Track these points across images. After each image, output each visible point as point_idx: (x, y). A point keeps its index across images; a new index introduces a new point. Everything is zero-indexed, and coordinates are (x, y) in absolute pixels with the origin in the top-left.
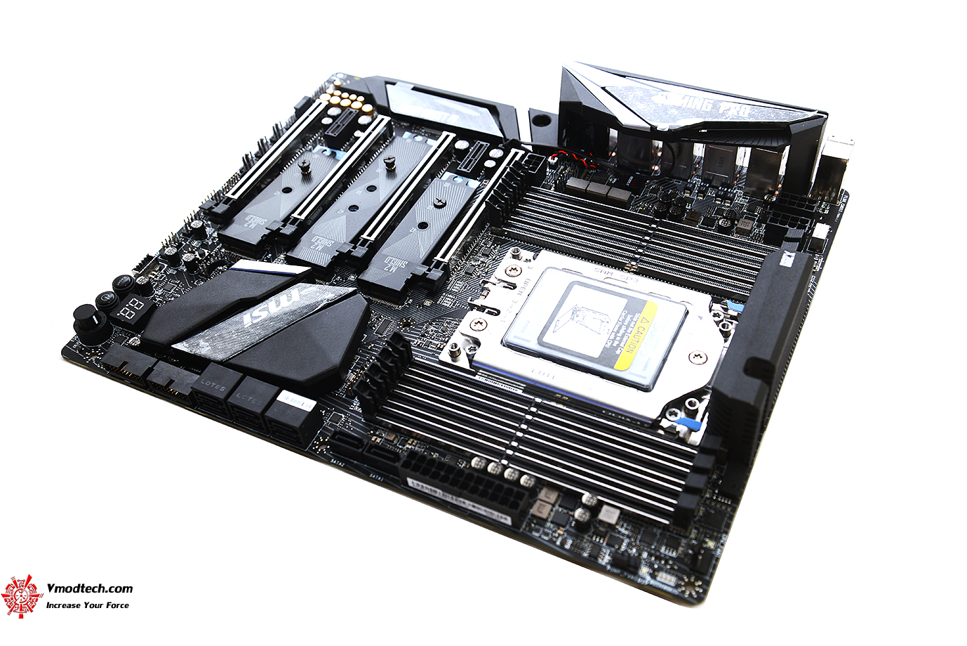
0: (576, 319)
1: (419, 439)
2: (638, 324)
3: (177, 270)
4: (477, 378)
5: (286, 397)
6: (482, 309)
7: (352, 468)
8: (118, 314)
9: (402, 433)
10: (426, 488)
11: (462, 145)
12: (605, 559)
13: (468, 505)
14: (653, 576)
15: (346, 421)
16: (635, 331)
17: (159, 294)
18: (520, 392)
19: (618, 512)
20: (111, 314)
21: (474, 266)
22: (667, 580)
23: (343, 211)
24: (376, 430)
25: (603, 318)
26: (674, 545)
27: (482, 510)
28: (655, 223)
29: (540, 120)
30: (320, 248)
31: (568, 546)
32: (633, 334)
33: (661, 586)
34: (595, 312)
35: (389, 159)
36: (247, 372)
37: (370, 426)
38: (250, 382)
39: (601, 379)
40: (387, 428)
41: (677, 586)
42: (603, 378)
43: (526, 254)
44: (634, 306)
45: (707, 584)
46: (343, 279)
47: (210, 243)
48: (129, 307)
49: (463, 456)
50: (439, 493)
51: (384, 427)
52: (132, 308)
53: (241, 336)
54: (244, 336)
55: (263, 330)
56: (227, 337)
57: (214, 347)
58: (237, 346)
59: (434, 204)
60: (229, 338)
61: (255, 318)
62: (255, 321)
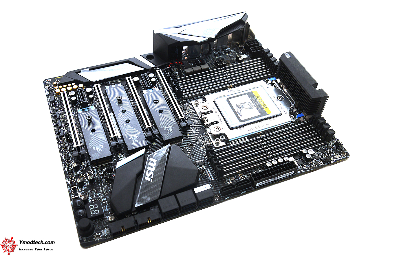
0: (241, 108)
1: (240, 173)
2: (258, 99)
3: (85, 186)
4: (232, 145)
5: (197, 190)
6: (212, 124)
7: (234, 196)
8: (92, 215)
9: (233, 176)
10: (263, 183)
11: (136, 79)
12: (321, 164)
13: (279, 177)
14: (335, 158)
15: (214, 185)
16: (260, 102)
17: (91, 199)
18: (248, 140)
19: (312, 149)
20: (89, 217)
21: (187, 115)
22: (338, 156)
23: (126, 125)
24: (225, 180)
25: (247, 103)
26: (328, 148)
27: (284, 176)
28: (223, 69)
29: (149, 57)
30: (136, 140)
31: (310, 168)
32: (260, 103)
33: (338, 159)
34: (244, 103)
35: (119, 97)
36: (175, 193)
37: (222, 181)
38: (177, 195)
40: (228, 177)
41: (341, 156)
43: (200, 101)
44: (251, 95)
45: (345, 150)
46: (152, 147)
47: (85, 169)
48: (92, 210)
49: (257, 168)
51: (226, 178)
52: (94, 209)
53: (154, 186)
54: (155, 185)
55: (158, 178)
56: (150, 189)
57: (150, 196)
58: (157, 190)
59: (155, 103)
60: (151, 189)
61: (150, 177)
62: (152, 177)
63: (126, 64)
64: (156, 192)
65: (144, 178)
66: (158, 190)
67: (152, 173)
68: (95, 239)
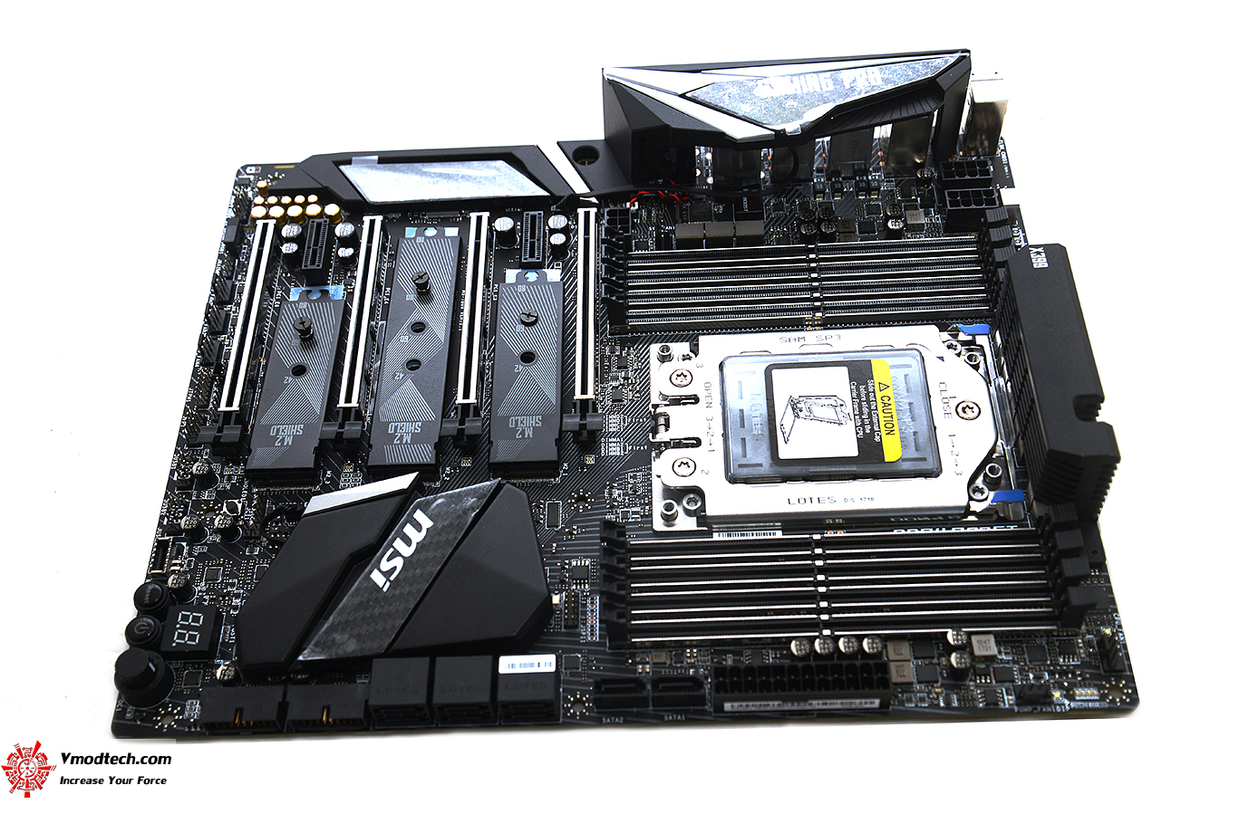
0: (801, 414)
1: (695, 647)
2: (879, 394)
3: (205, 544)
4: (716, 537)
5: (509, 664)
6: (678, 444)
7: (635, 719)
8: (174, 644)
9: (669, 647)
10: (753, 706)
11: (504, 224)
12: (1009, 700)
13: (817, 704)
14: (1071, 698)
15: (588, 661)
16: (880, 406)
17: (204, 589)
18: (779, 535)
19: (992, 638)
20: (163, 649)
21: (617, 387)
22: (1087, 694)
23: (402, 375)
24: (633, 656)
25: (832, 401)
26: (1069, 650)
27: (837, 704)
28: (812, 251)
29: (581, 154)
30: (407, 438)
31: (956, 704)
32: (880, 409)
33: (1085, 705)
34: (818, 397)
35: (421, 277)
36: (433, 652)
37: (623, 654)
38: (441, 662)
39: (876, 481)
40: (646, 648)
41: (1103, 698)
42: (878, 479)
43: (678, 349)
44: (860, 372)
45: (1131, 679)
46: (455, 469)
47: (228, 487)
48: (183, 627)
49: (763, 644)
50: (774, 705)
51: (641, 648)
52: (189, 628)
53: (387, 606)
54: (390, 605)
55: (411, 585)
56: (368, 615)
57: (359, 637)
58: (390, 622)
59: (523, 323)
60: (372, 615)
61: (387, 574)
62: (392, 578)
63: (501, 164)
64: (384, 629)
65: (371, 572)
66: (393, 626)
67: (398, 562)
68: (159, 721)
